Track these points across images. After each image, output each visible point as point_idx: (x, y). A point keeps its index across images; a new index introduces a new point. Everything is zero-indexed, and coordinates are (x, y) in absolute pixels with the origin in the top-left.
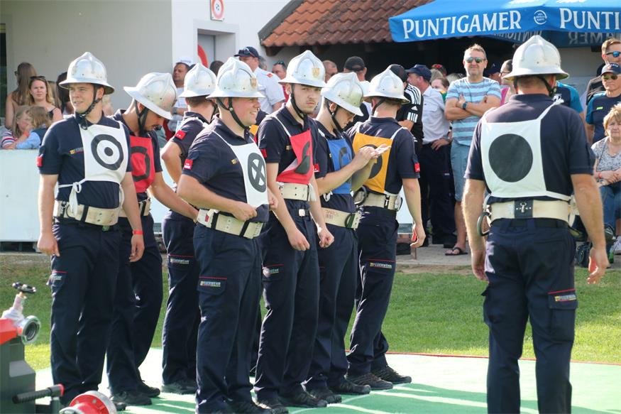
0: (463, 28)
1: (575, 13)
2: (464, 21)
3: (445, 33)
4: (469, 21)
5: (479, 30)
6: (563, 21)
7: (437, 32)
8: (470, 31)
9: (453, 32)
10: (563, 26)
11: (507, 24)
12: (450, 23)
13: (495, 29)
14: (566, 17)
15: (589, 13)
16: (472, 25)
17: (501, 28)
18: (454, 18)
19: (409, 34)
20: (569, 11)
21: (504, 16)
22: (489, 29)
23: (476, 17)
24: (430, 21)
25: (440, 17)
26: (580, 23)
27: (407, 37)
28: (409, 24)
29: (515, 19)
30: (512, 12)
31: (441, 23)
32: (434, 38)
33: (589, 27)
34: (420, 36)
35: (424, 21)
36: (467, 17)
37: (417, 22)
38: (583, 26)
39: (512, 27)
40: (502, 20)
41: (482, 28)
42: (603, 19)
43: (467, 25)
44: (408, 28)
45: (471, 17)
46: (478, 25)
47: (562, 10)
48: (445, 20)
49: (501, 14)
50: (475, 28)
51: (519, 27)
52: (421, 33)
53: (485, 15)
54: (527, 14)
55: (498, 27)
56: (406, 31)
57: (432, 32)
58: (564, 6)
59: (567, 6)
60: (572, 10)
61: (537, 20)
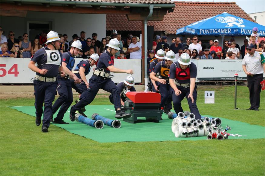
0: (216, 32)
1: (245, 30)
3: (211, 33)
4: (217, 30)
5: (220, 33)
6: (241, 32)
7: (209, 33)
8: (218, 33)
9: (213, 33)
10: (241, 33)
11: (227, 32)
12: (212, 31)
13: (224, 32)
14: (243, 31)
15: (248, 30)
17: (226, 32)
18: (213, 30)
22: (223, 32)
23: (219, 30)
24: (207, 30)
26: (246, 32)
27: (200, 33)
28: (201, 30)
29: (229, 31)
30: (229, 29)
31: (210, 31)
33: (248, 33)
39: (228, 32)
43: (217, 31)
44: (201, 31)
46: (220, 32)
47: (242, 29)
49: (226, 29)
51: (230, 32)
52: (204, 32)
53: (222, 29)
54: (233, 29)
55: (225, 32)
56: (200, 32)
57: (207, 32)
58: (242, 28)
59: (243, 28)
60: (244, 29)
61: (235, 31)
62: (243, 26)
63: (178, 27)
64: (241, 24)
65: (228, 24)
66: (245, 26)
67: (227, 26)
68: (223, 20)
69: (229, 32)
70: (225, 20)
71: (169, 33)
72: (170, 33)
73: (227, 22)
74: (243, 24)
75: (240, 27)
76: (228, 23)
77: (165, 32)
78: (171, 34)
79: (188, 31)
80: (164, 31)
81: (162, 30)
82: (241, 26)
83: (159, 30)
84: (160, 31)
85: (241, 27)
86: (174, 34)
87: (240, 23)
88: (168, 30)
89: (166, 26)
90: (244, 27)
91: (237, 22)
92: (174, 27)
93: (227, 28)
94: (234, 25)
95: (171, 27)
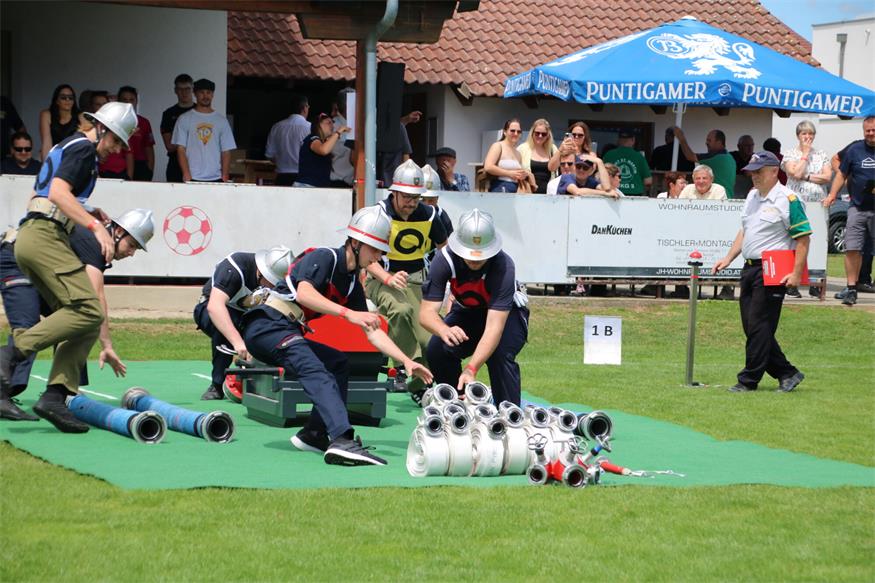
0: (649, 95)
1: (759, 88)
2: (650, 89)
3: (630, 98)
4: (655, 88)
5: (665, 97)
6: (746, 95)
7: (621, 97)
8: (657, 98)
9: (639, 97)
10: (745, 100)
11: (691, 94)
12: (635, 90)
13: (680, 97)
14: (750, 92)
15: (772, 90)
16: (658, 93)
17: (686, 97)
18: (639, 85)
19: (592, 97)
20: (753, 87)
21: (690, 87)
22: (675, 97)
23: (662, 85)
24: (615, 87)
25: (625, 83)
26: (761, 98)
27: (589, 98)
28: (593, 86)
29: (700, 90)
30: (697, 84)
31: (626, 89)
32: (617, 102)
33: (770, 102)
34: (604, 99)
35: (609, 86)
36: (652, 84)
37: (601, 86)
38: (763, 101)
39: (696, 97)
40: (687, 90)
41: (668, 96)
42: (783, 96)
43: (652, 93)
44: (593, 91)
45: (657, 86)
46: (664, 93)
47: (747, 85)
48: (631, 85)
49: (687, 85)
50: (660, 96)
51: (703, 97)
52: (605, 95)
53: (671, 85)
54: (712, 86)
55: (683, 96)
56: (589, 93)
57: (616, 96)
58: (748, 81)
59: (751, 80)
60: (756, 86)
61: (721, 92)
62: (753, 74)
63: (510, 69)
64: (746, 66)
65: (697, 64)
66: (759, 74)
67: (691, 72)
68: (680, 49)
69: (699, 96)
70: (684, 49)
71: (476, 93)
72: (478, 91)
73: (691, 56)
74: (754, 65)
75: (740, 76)
76: (696, 59)
77: (459, 85)
78: (484, 95)
79: (544, 87)
80: (457, 82)
81: (448, 79)
82: (744, 73)
83: (438, 80)
84: (440, 83)
85: (745, 76)
86: (496, 96)
87: (744, 61)
88: (473, 78)
89: (464, 67)
90: (756, 78)
91: (733, 56)
92: (498, 68)
93: (694, 79)
94: (721, 68)
95: (486, 70)
